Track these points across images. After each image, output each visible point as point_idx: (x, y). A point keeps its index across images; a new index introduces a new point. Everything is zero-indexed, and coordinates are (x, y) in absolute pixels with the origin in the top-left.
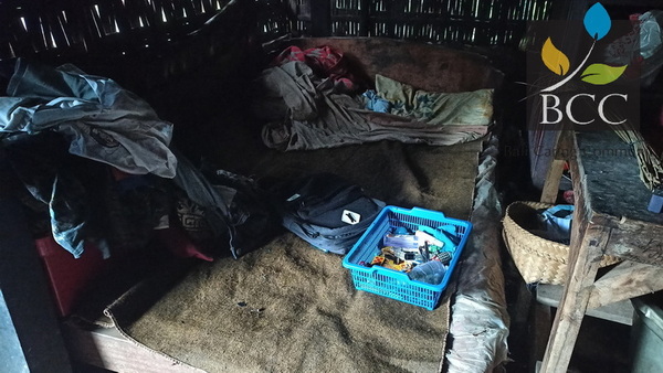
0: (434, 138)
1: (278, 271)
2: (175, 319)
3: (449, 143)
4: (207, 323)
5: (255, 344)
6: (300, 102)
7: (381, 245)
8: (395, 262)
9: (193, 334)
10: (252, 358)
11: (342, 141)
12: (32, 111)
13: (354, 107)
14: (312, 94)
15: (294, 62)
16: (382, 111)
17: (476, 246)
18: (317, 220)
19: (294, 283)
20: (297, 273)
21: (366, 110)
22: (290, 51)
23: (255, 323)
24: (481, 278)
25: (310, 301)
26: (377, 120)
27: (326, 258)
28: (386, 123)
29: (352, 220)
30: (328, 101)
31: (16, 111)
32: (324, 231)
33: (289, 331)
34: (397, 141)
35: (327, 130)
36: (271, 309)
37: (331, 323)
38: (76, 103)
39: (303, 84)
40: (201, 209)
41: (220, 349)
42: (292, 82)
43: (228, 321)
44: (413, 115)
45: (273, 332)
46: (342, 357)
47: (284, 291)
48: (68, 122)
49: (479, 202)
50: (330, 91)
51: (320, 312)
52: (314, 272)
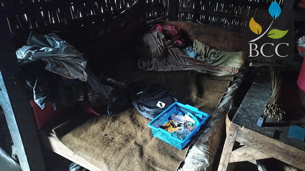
0: (213, 72)
1: (124, 123)
2: (78, 137)
3: (219, 75)
4: (90, 140)
5: (105, 152)
6: (156, 50)
7: (170, 118)
8: (173, 127)
9: (84, 144)
10: (102, 157)
11: (172, 69)
12: (34, 52)
13: (181, 54)
14: (162, 47)
15: (157, 32)
16: (193, 57)
17: (211, 125)
18: (146, 104)
19: (129, 130)
20: (132, 126)
21: (186, 56)
22: (157, 26)
23: (108, 143)
24: (207, 139)
25: (133, 138)
26: (190, 61)
27: (146, 121)
28: (193, 63)
29: (161, 106)
30: (169, 50)
31: (27, 52)
32: (147, 109)
33: (120, 149)
34: (196, 71)
35: (167, 63)
36: (116, 139)
37: (138, 149)
38: (51, 50)
39: (159, 42)
40: (97, 94)
41: (92, 152)
42: (155, 41)
43: (98, 141)
44: (206, 61)
45: (114, 148)
46: (137, 163)
47: (124, 132)
48: (46, 57)
49: (221, 105)
50: (171, 46)
51: (136, 143)
52: (139, 126)
